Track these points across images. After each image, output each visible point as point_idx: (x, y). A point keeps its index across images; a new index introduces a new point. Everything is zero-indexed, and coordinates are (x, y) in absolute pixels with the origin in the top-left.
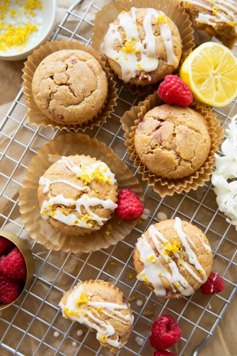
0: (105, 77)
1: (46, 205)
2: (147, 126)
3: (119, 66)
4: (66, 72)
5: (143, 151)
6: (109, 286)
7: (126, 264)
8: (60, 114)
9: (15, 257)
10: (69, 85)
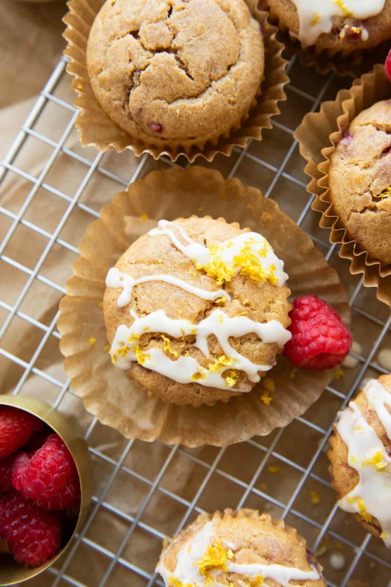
0: (258, 33)
1: (123, 335)
2: (360, 146)
3: (291, 5)
4: (168, 20)
5: (353, 206)
6: (274, 524)
7: (307, 472)
8: (155, 119)
9: (53, 459)
10: (175, 51)
